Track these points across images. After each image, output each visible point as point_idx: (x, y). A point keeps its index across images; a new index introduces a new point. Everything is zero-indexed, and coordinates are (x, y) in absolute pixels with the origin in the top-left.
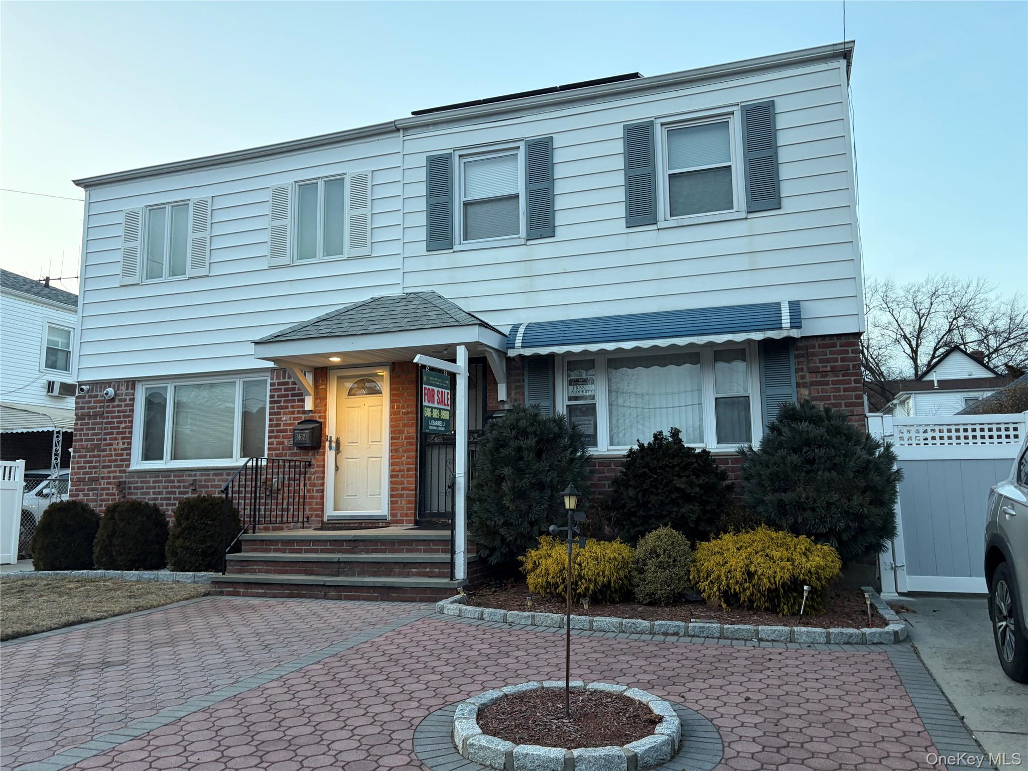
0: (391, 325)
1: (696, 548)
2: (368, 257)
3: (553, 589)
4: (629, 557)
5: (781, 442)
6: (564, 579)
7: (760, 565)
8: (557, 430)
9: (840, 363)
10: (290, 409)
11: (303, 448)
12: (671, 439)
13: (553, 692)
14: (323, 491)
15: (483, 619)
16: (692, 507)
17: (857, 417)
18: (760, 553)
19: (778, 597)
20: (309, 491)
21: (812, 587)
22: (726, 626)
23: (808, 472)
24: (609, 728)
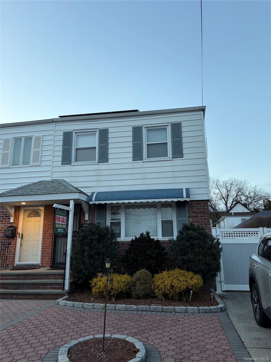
0: (46, 192)
1: (154, 277)
2: (39, 166)
3: (102, 294)
4: (130, 280)
5: (183, 237)
6: (106, 290)
7: (176, 283)
8: (106, 232)
9: (202, 210)
10: (4, 222)
11: (8, 237)
12: (146, 236)
13: (98, 340)
14: (15, 254)
15: (74, 307)
16: (153, 261)
17: (208, 229)
18: (176, 279)
19: (182, 295)
20: (9, 254)
21: (193, 291)
22: (164, 307)
23: (192, 249)
24: (119, 356)
